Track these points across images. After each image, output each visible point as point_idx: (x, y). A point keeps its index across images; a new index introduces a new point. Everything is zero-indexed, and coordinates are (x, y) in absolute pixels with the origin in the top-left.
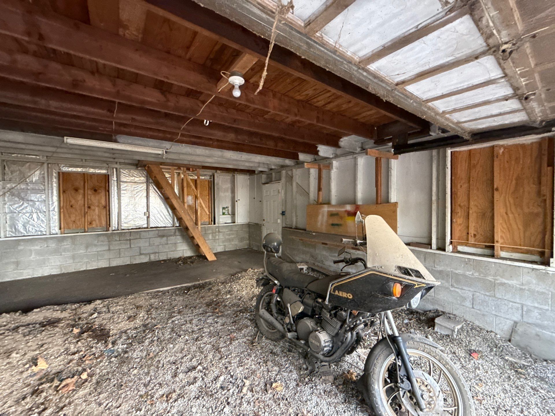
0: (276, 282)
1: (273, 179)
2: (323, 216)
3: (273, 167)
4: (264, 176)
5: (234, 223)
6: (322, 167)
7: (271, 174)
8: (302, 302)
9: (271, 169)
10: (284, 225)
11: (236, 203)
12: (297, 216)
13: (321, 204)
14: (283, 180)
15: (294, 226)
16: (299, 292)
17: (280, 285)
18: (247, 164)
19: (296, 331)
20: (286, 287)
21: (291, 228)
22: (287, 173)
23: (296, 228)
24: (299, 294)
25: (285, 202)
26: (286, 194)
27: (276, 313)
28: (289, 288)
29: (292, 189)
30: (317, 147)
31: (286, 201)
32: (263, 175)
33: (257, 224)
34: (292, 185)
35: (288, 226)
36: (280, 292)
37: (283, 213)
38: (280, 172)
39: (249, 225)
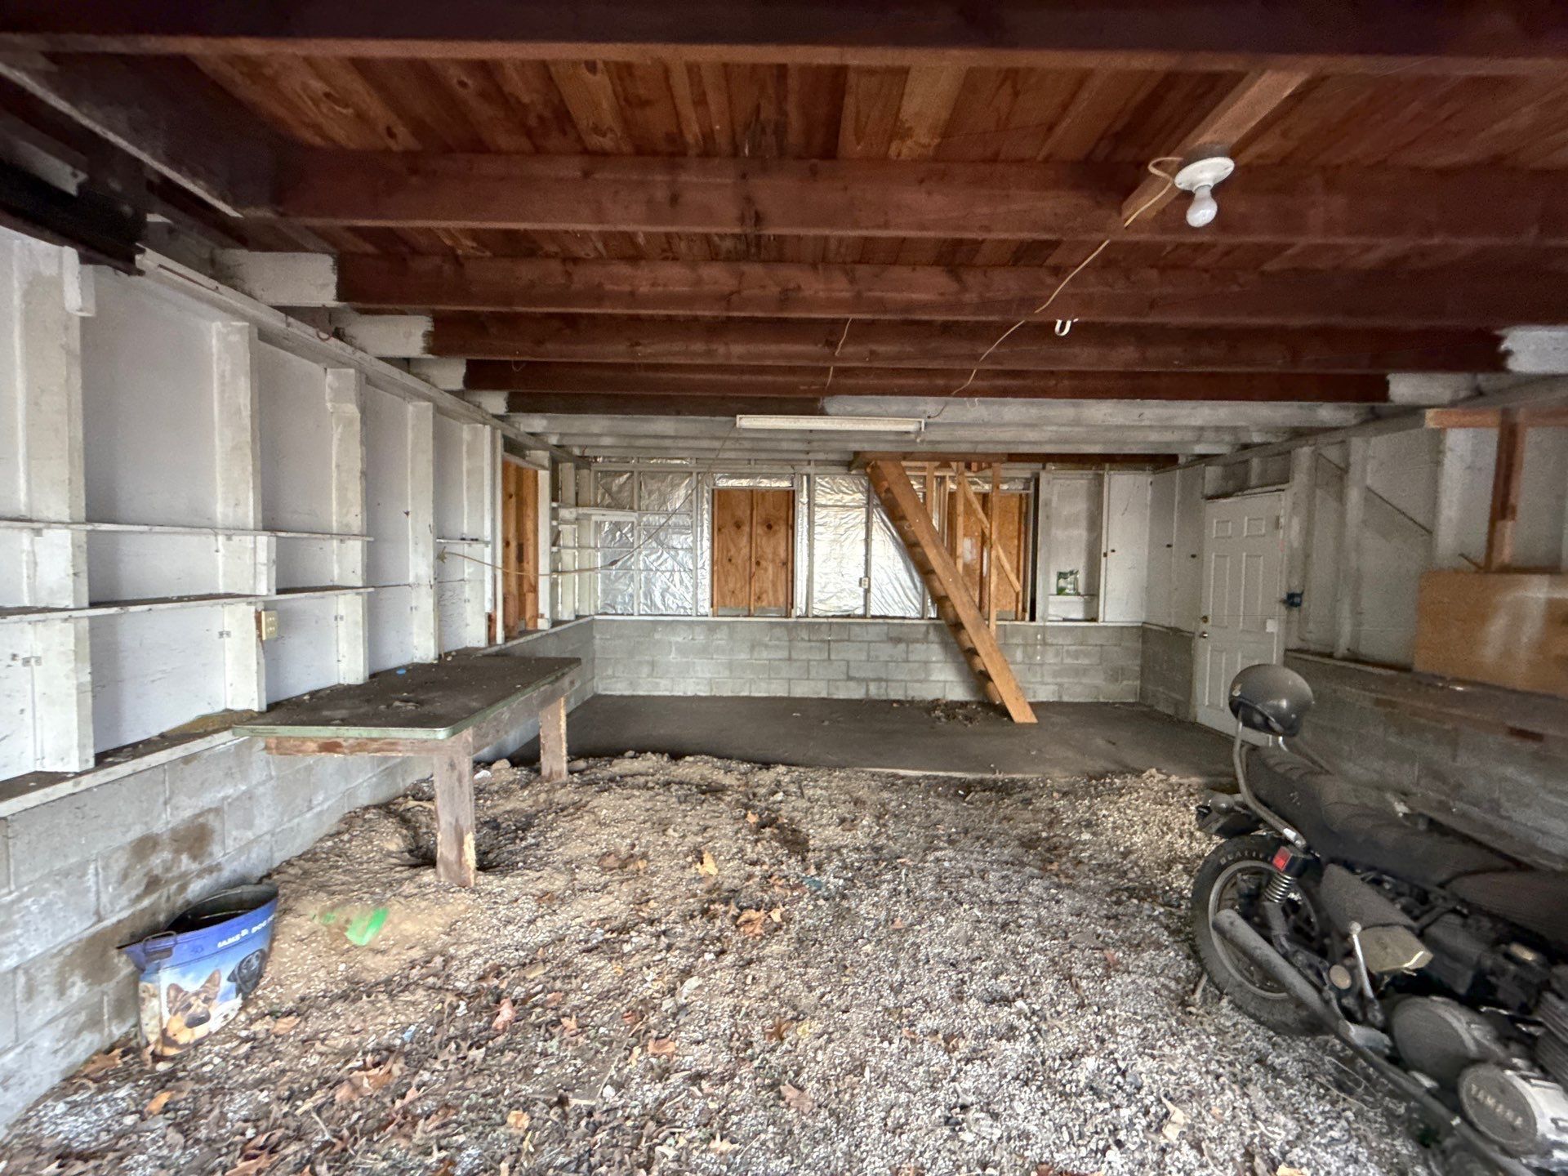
0: (1290, 834)
1: (1254, 481)
2: (1517, 620)
3: (1257, 438)
4: (1212, 472)
5: (1094, 620)
6: (1521, 417)
7: (1246, 462)
8: (1421, 935)
9: (1246, 447)
10: (1295, 643)
11: (1103, 559)
12: (1357, 613)
13: (1506, 569)
14: (1301, 478)
15: (1342, 649)
16: (1400, 895)
17: (1307, 850)
18: (1154, 437)
19: (1386, 1029)
20: (1333, 861)
21: (1330, 656)
22: (1317, 456)
23: (1355, 658)
24: (1403, 900)
25: (1304, 558)
26: (1308, 532)
27: (1289, 939)
28: (1350, 867)
29: (1342, 515)
30: (1500, 340)
31: (1308, 556)
32: (1209, 469)
33: (1176, 631)
34: (1341, 498)
35: (1312, 647)
36: (1308, 871)
37: (1292, 601)
38: (1289, 452)
39: (1144, 632)
